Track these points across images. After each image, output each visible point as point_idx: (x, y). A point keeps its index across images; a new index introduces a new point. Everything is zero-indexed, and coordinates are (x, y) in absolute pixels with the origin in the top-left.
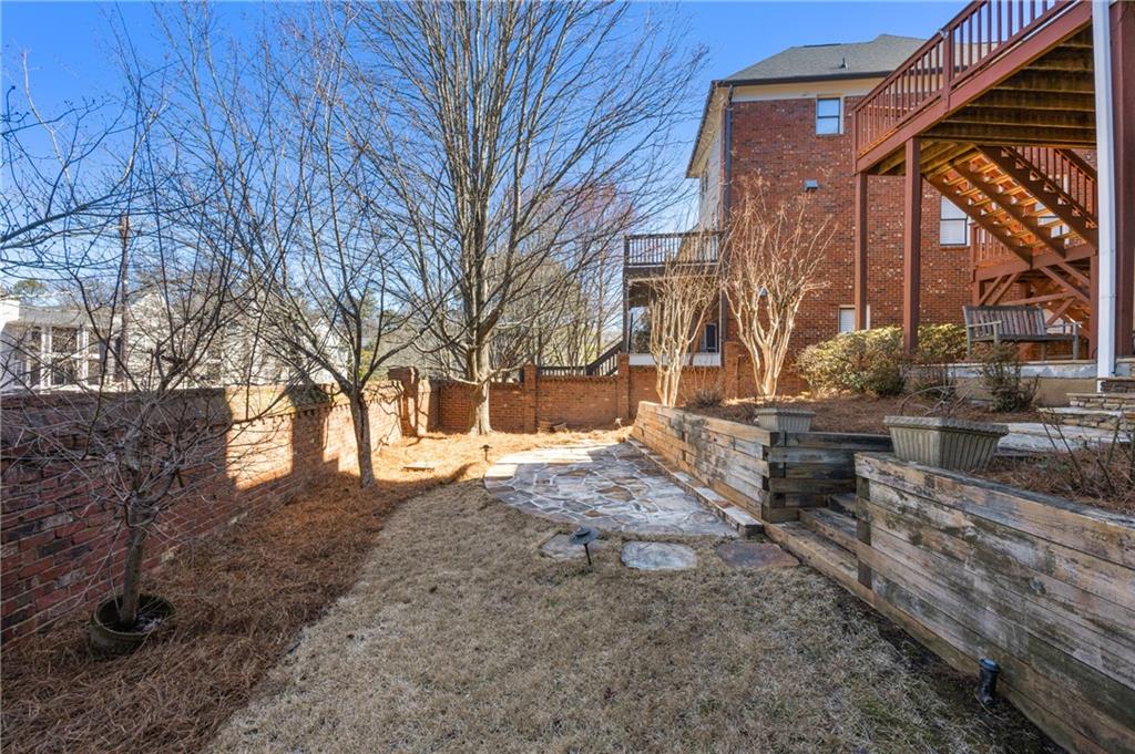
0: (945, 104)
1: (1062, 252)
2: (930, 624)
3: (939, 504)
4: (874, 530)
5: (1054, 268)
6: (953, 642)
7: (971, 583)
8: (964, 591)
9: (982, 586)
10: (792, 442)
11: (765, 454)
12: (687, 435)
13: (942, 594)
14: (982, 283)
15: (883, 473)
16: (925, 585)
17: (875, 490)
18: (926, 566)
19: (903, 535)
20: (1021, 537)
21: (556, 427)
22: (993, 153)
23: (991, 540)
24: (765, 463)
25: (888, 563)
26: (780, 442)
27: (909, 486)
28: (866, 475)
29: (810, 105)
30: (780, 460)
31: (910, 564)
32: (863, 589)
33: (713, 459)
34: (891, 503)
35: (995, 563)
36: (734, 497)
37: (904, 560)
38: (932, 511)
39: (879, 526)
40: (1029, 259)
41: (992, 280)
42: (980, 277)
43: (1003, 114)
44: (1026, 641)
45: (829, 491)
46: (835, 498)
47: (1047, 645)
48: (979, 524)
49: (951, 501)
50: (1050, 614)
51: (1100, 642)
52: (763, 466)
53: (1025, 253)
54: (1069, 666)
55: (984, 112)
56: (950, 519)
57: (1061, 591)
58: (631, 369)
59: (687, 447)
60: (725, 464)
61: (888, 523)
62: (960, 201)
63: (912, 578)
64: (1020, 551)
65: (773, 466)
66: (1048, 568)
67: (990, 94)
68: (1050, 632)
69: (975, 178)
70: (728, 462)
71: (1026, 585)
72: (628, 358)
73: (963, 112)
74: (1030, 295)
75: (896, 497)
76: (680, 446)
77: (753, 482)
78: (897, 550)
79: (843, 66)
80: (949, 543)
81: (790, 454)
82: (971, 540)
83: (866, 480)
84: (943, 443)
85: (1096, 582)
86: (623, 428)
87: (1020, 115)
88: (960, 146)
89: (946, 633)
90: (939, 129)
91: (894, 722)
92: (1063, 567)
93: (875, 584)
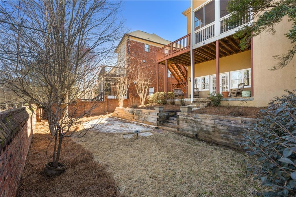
0: (172, 56)
1: (183, 81)
2: (188, 132)
3: (189, 117)
4: (180, 122)
5: (181, 83)
6: (191, 133)
7: (193, 125)
8: (192, 127)
9: (195, 125)
10: (162, 112)
11: (158, 115)
12: (135, 113)
13: (190, 128)
14: (172, 85)
15: (181, 114)
16: (187, 128)
17: (180, 117)
18: (188, 125)
19: (184, 122)
20: (199, 118)
21: (88, 116)
22: (176, 64)
23: (196, 120)
24: (158, 116)
25: (182, 126)
26: (160, 112)
27: (185, 115)
28: (179, 115)
29: (144, 45)
30: (160, 115)
31: (186, 126)
32: (178, 131)
33: (143, 117)
34: (183, 118)
35: (196, 122)
36: (150, 123)
37: (184, 125)
38: (188, 118)
39: (181, 122)
40: (178, 82)
41: (174, 84)
42: (172, 84)
43: (178, 59)
44: (199, 130)
45: (166, 120)
46: (167, 121)
47: (202, 130)
48: (195, 118)
49: (191, 116)
50: (202, 126)
51: (206, 127)
52: (157, 117)
53: (178, 80)
54: (204, 131)
55: (176, 58)
56: (191, 118)
57: (203, 123)
58: (108, 99)
59: (135, 116)
60: (147, 118)
61: (182, 121)
62: (170, 71)
63: (185, 127)
64: (199, 120)
65: (159, 116)
66: (202, 121)
67: (177, 56)
68: (202, 128)
69: (173, 67)
70: (148, 117)
71: (200, 124)
72: (107, 97)
73: (174, 58)
74: (178, 87)
75: (183, 117)
76: (133, 116)
77: (155, 120)
78: (183, 124)
79: (149, 39)
80: (191, 121)
81: (162, 114)
82: (193, 120)
83: (178, 116)
84: (188, 109)
85: (206, 121)
86: (108, 114)
87: (180, 60)
88: (172, 62)
89: (190, 133)
90: (170, 59)
91: (190, 142)
92: (203, 121)
93: (180, 130)
